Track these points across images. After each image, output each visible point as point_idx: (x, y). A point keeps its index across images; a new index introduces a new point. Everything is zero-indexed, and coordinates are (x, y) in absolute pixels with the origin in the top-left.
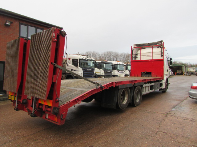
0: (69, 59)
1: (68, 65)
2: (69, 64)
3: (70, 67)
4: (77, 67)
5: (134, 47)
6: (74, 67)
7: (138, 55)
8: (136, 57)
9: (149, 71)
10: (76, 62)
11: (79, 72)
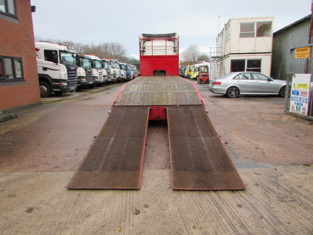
0: (37, 50)
2: (37, 59)
3: (40, 63)
4: (57, 64)
5: (142, 37)
6: (50, 64)
7: (146, 48)
8: (144, 51)
9: (163, 69)
10: (54, 55)
11: (61, 73)
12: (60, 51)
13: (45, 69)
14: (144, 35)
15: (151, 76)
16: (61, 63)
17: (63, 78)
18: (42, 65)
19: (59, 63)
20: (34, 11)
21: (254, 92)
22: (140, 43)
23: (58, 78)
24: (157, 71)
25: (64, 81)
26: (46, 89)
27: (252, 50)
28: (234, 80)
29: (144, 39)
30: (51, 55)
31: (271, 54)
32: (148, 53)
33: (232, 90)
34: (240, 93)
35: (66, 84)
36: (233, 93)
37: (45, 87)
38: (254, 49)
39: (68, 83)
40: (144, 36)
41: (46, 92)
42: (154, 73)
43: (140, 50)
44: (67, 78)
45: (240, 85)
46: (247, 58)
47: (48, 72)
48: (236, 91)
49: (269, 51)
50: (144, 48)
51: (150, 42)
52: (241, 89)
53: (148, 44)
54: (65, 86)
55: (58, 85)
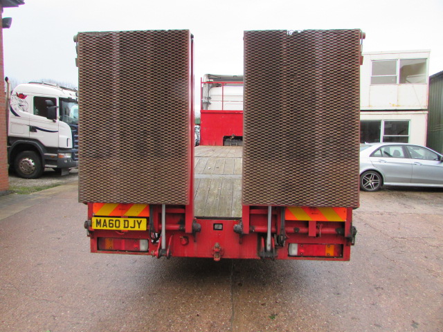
0: (22, 96)
1: (16, 115)
2: (21, 111)
3: (24, 119)
4: (54, 121)
5: (205, 80)
6: (42, 121)
7: (213, 98)
8: (208, 104)
9: (239, 135)
10: (50, 106)
11: (60, 136)
12: (61, 99)
13: (33, 129)
14: (209, 76)
15: (219, 145)
16: (61, 120)
17: (64, 145)
18: (27, 123)
19: (58, 120)
20: (8, 27)
21: (411, 181)
22: (202, 89)
23: (55, 145)
24: (229, 137)
25: (65, 150)
26: (33, 164)
27: (393, 105)
28: (372, 158)
29: (209, 83)
30: (44, 106)
31: (427, 112)
32: (215, 106)
33: (369, 176)
34: (385, 183)
35: (68, 156)
36: (371, 182)
37: (31, 161)
38: (396, 104)
39: (73, 154)
40: (210, 79)
41: (34, 168)
42: (224, 141)
43: (202, 101)
44: (70, 146)
45: (383, 167)
46: (383, 118)
47: (37, 135)
48: (375, 178)
49: (423, 108)
50: (209, 98)
51: (220, 88)
52: (385, 176)
53: (216, 91)
54: (67, 159)
55: (54, 157)
